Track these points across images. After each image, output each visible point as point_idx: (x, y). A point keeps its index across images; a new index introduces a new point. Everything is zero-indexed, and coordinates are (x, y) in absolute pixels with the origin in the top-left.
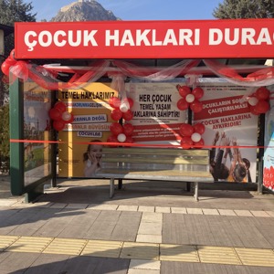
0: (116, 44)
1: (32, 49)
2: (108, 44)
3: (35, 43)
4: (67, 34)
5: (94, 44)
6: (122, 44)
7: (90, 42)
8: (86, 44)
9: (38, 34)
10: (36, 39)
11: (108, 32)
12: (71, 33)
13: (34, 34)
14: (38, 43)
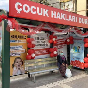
0: (55, 17)
1: (19, 13)
2: (52, 17)
3: (21, 9)
4: (37, 8)
5: (48, 16)
6: (57, 18)
7: (46, 15)
8: (44, 15)
9: (23, 5)
10: (22, 7)
11: (52, 12)
12: (38, 8)
13: (21, 5)
14: (23, 10)
